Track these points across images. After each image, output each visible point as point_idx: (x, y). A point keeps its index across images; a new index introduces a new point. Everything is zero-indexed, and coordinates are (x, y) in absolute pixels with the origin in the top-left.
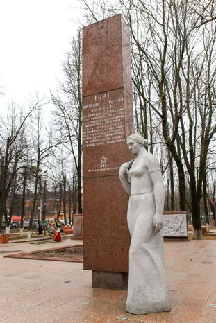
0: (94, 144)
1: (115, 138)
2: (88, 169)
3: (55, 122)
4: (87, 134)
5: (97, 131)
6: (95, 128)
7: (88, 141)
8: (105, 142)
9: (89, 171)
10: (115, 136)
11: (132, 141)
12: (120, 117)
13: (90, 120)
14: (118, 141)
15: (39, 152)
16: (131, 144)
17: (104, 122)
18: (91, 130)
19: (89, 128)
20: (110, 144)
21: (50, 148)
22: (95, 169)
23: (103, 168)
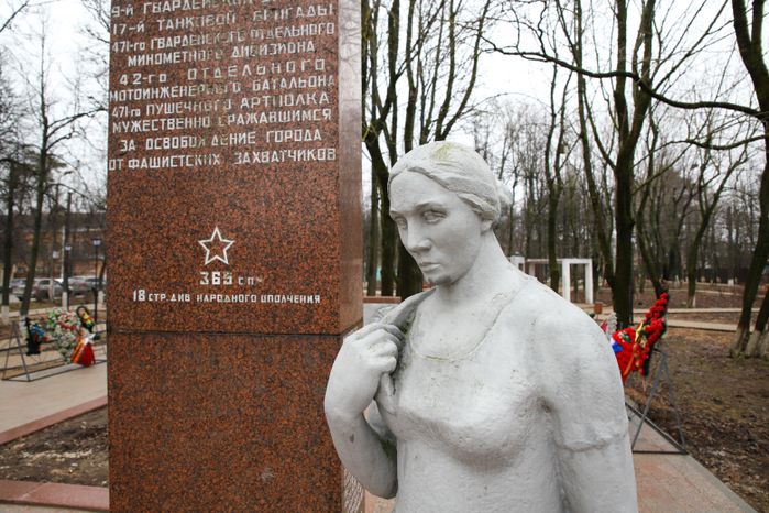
0: (167, 161)
1: (281, 136)
2: (135, 285)
3: (87, 55)
4: (131, 104)
5: (190, 91)
6: (176, 74)
7: (140, 138)
8: (228, 154)
9: (141, 295)
10: (283, 126)
11: (436, 197)
12: (310, 30)
13: (152, 31)
14: (298, 155)
15: (46, 127)
16: (427, 213)
17: (228, 49)
18: (155, 84)
19: (145, 70)
20: (250, 167)
21: (74, 118)
22: (170, 289)
23: (211, 289)
